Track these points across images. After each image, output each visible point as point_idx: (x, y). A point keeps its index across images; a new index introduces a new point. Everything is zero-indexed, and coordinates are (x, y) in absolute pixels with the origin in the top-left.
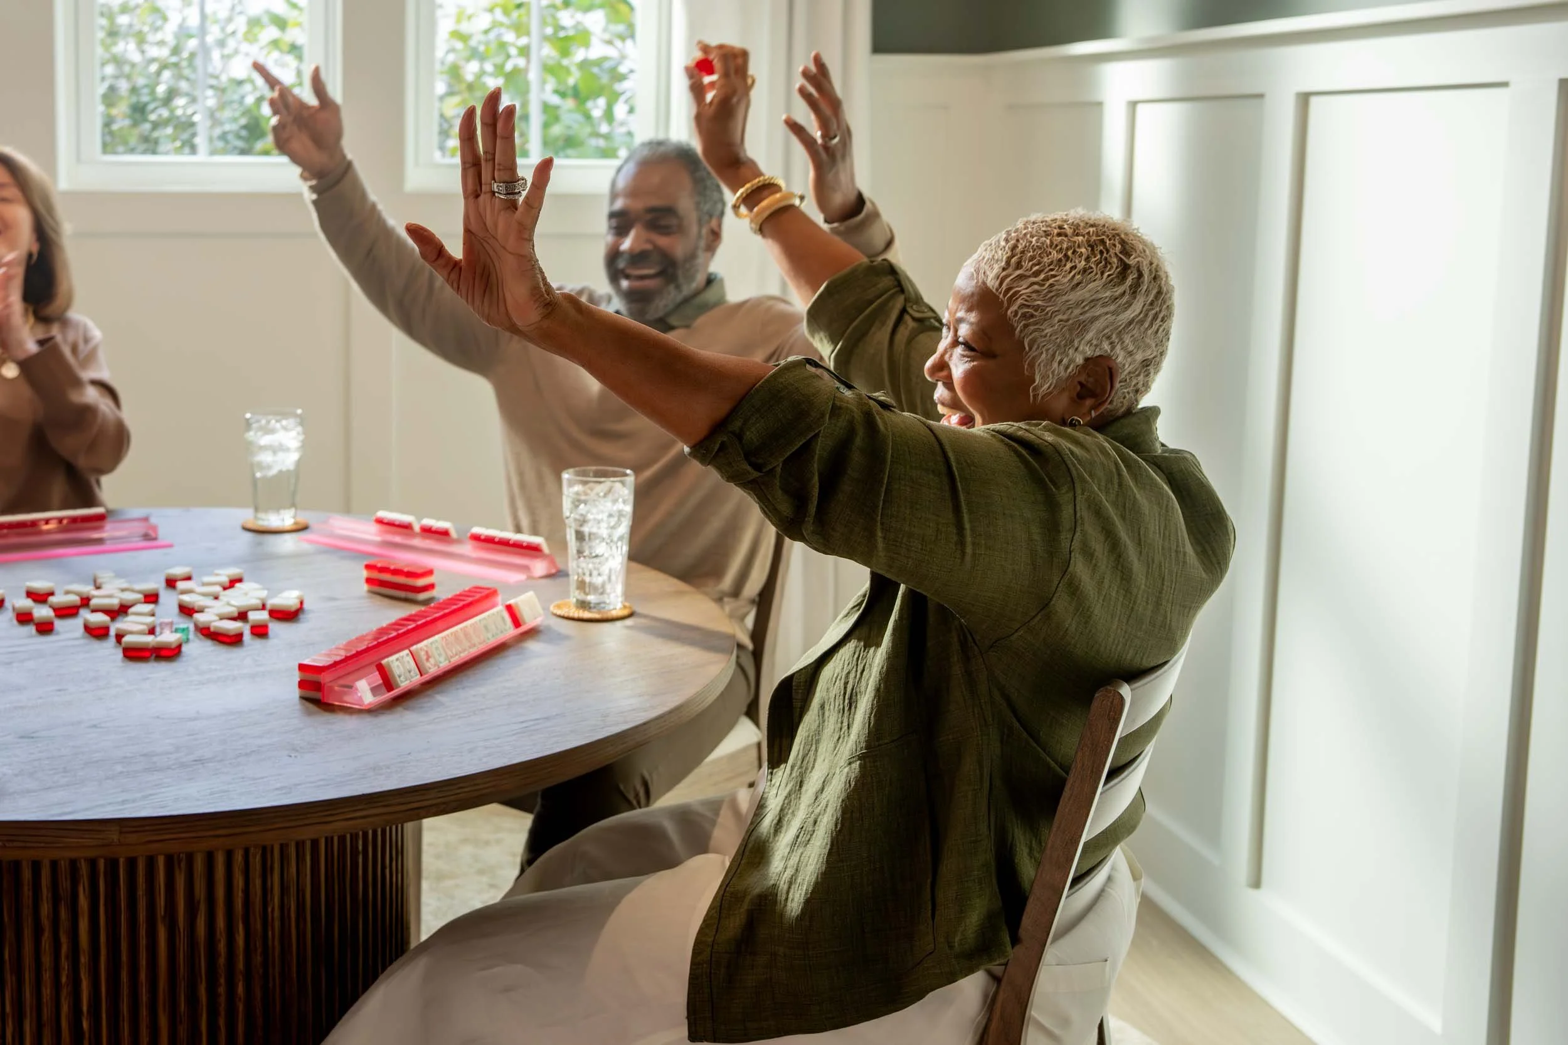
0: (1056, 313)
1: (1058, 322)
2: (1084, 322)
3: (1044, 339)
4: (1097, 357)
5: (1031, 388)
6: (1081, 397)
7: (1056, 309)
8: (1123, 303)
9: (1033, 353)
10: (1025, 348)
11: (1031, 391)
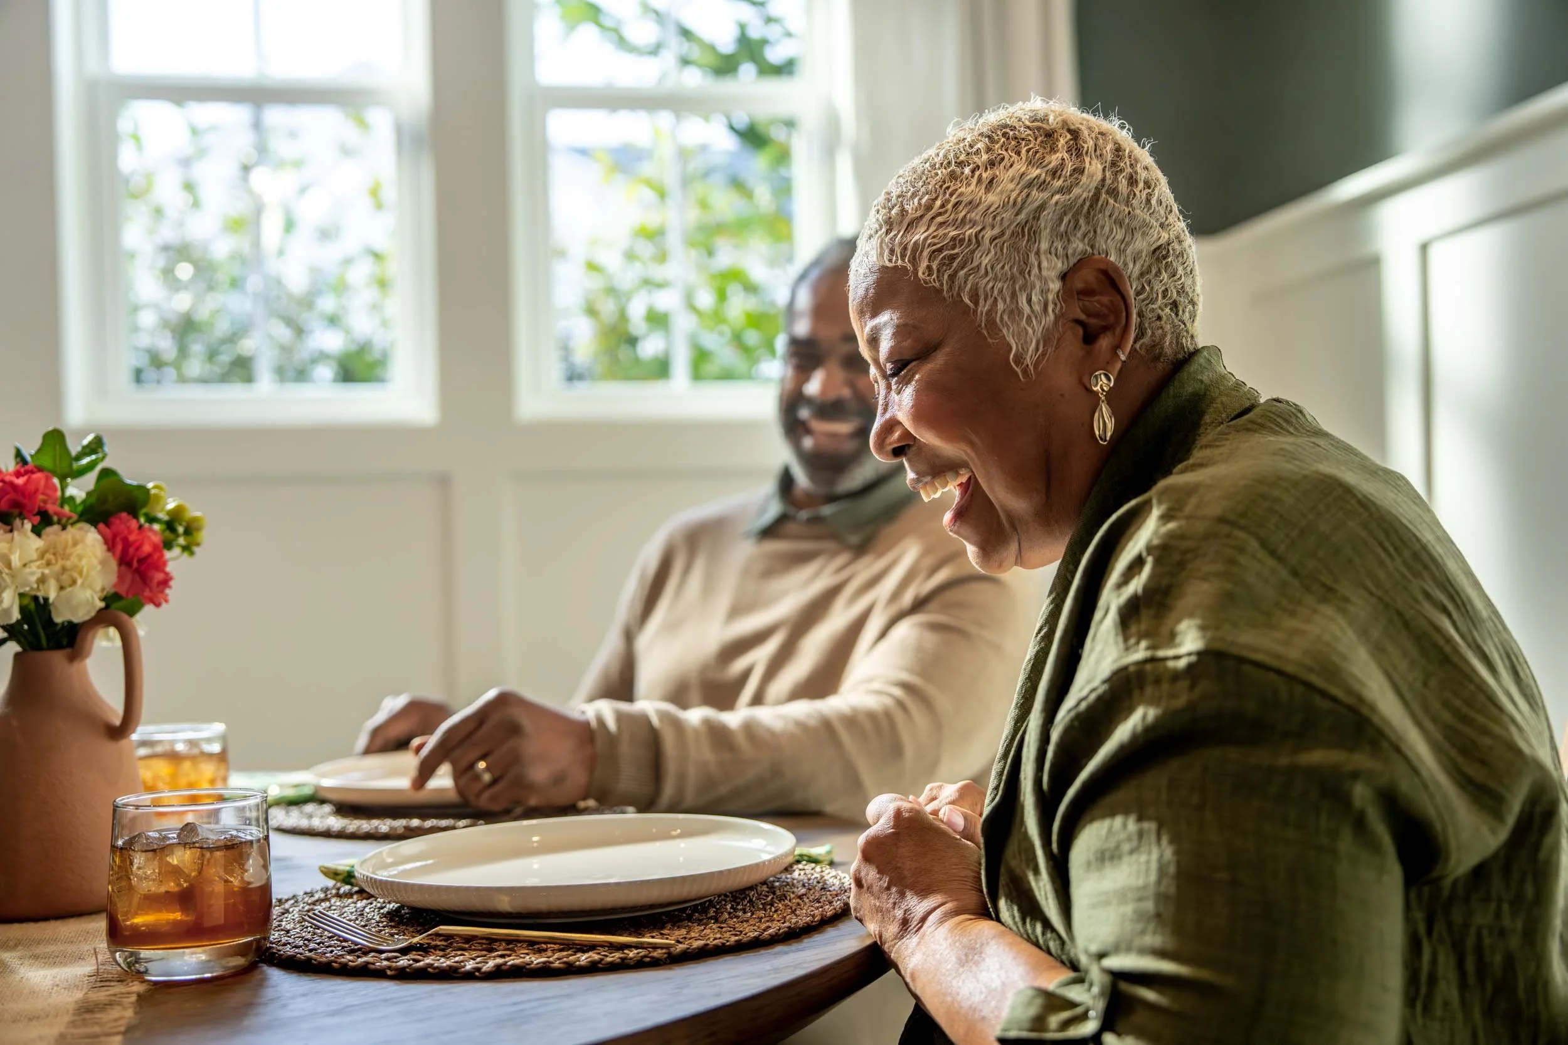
0: (982, 234)
1: (991, 244)
2: (1026, 223)
3: (988, 279)
4: (1074, 265)
5: (1012, 364)
6: (1090, 338)
7: (979, 228)
8: (1068, 174)
9: (983, 308)
10: (969, 307)
11: (1014, 366)
